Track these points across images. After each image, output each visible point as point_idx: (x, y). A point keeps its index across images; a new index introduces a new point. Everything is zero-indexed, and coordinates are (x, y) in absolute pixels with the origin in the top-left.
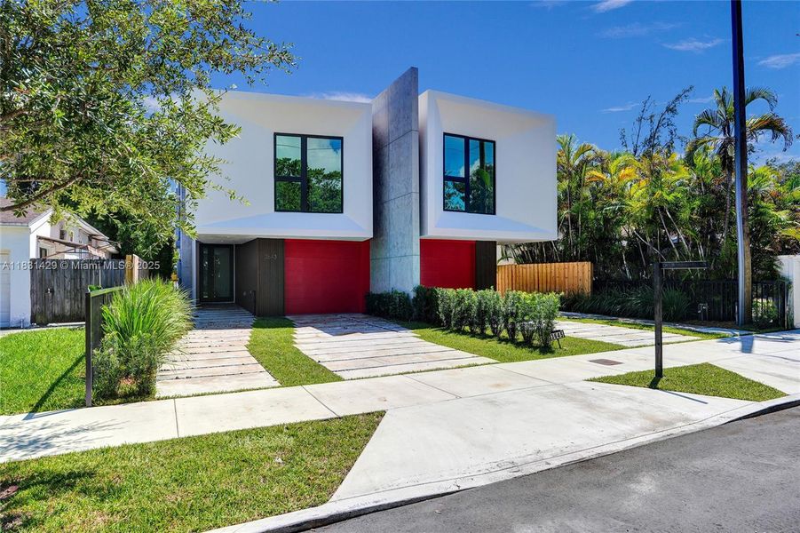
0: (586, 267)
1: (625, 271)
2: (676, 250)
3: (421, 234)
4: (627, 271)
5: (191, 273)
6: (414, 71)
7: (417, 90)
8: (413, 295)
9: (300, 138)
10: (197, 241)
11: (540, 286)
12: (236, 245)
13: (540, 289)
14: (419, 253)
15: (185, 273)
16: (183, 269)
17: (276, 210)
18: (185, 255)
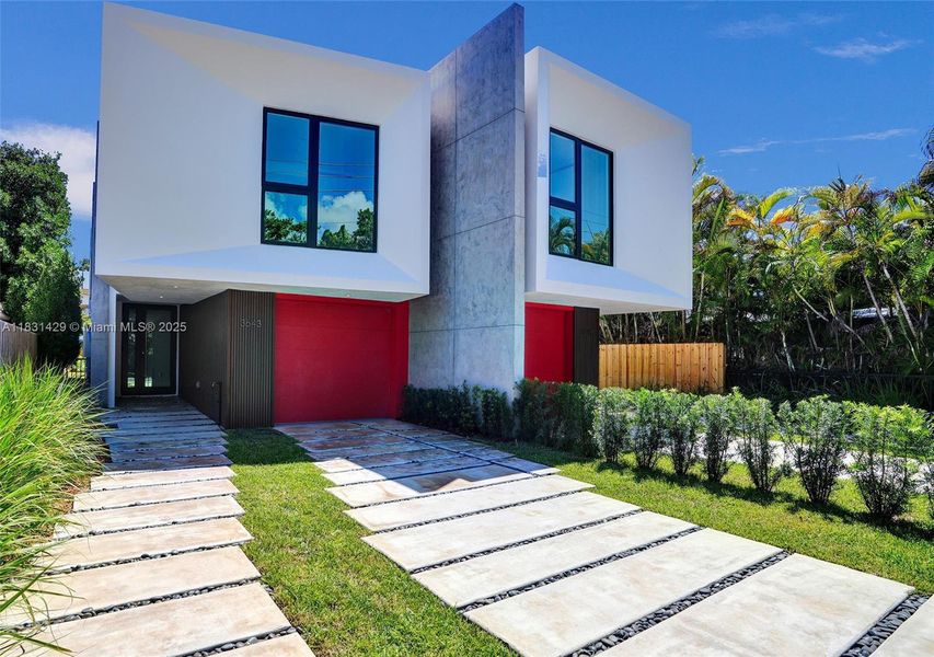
0: (716, 351)
1: (785, 358)
2: (887, 329)
3: (526, 291)
4: (788, 357)
5: (107, 347)
6: (516, 11)
7: (522, 44)
8: (513, 395)
9: (308, 121)
10: (119, 298)
11: (631, 376)
12: (182, 306)
13: (631, 381)
14: (524, 323)
15: (96, 349)
16: (93, 342)
17: (263, 242)
18: (99, 319)
